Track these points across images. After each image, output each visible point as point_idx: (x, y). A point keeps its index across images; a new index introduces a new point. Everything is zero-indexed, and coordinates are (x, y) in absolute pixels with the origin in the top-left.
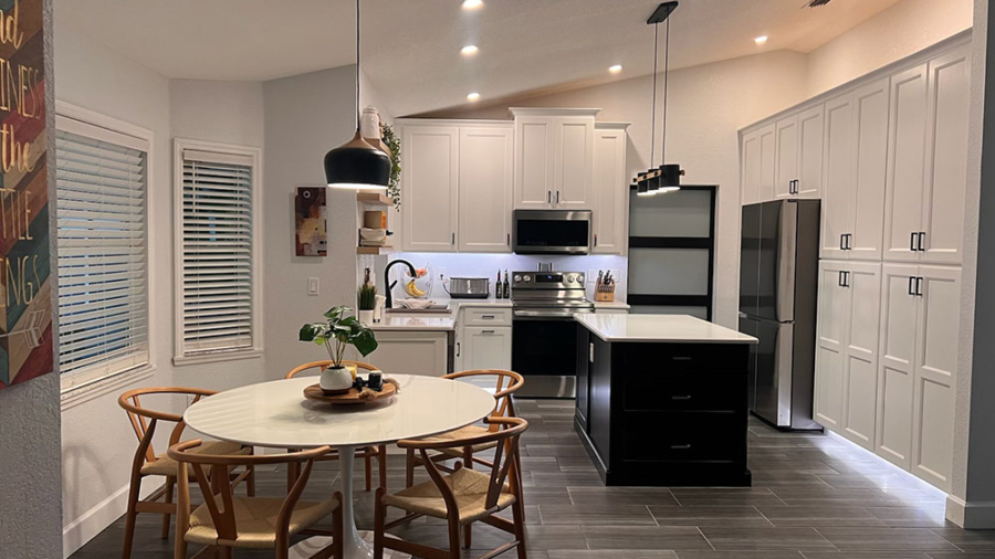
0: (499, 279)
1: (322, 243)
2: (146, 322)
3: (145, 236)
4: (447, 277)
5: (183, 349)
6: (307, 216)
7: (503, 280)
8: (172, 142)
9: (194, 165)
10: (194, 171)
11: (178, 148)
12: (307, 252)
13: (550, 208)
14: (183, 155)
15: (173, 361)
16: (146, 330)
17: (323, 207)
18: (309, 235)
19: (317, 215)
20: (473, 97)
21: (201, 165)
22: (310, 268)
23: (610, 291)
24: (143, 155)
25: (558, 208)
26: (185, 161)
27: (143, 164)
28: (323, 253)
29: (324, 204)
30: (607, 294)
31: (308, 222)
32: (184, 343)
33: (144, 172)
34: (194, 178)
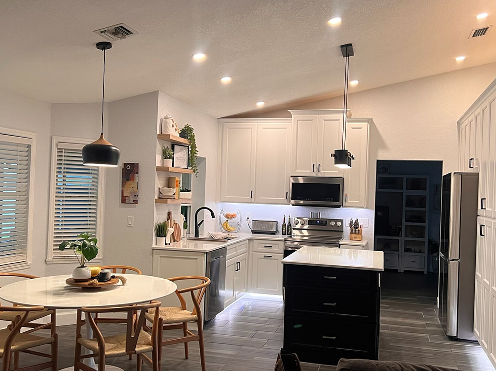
0: (284, 222)
1: (135, 196)
2: (26, 238)
3: (28, 190)
4: (251, 219)
5: (52, 254)
6: (128, 180)
7: (287, 223)
8: (51, 138)
9: (64, 151)
10: (63, 154)
11: (55, 142)
12: (127, 201)
13: (314, 175)
14: (57, 145)
15: (46, 261)
16: (26, 242)
17: (137, 175)
18: (129, 191)
19: (133, 179)
20: (260, 105)
21: (68, 151)
22: (128, 211)
23: (360, 233)
24: (29, 146)
25: (320, 175)
26: (58, 149)
27: (29, 151)
28: (136, 202)
29: (138, 173)
30: (357, 235)
31: (128, 183)
32: (53, 251)
33: (29, 156)
34: (63, 158)
